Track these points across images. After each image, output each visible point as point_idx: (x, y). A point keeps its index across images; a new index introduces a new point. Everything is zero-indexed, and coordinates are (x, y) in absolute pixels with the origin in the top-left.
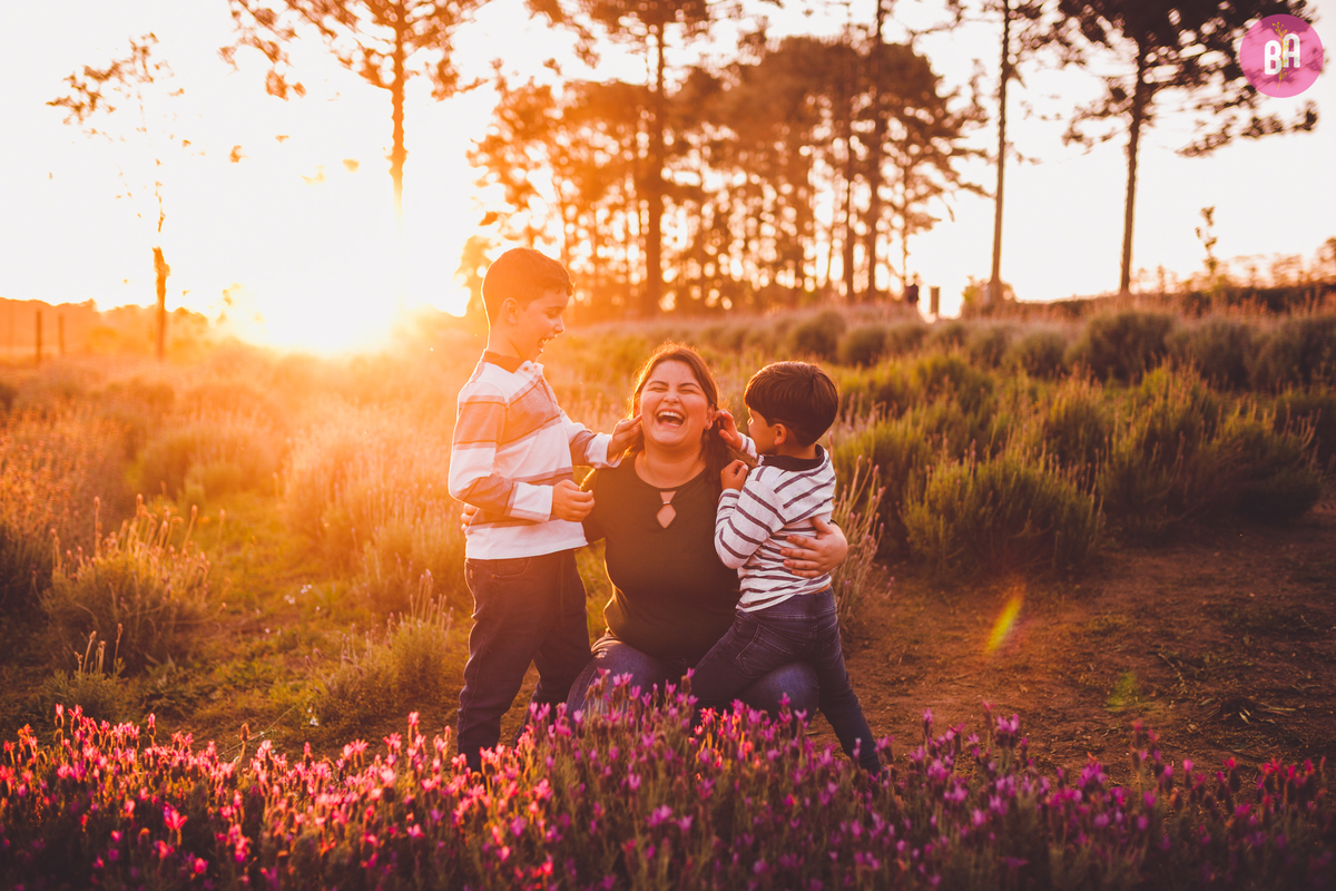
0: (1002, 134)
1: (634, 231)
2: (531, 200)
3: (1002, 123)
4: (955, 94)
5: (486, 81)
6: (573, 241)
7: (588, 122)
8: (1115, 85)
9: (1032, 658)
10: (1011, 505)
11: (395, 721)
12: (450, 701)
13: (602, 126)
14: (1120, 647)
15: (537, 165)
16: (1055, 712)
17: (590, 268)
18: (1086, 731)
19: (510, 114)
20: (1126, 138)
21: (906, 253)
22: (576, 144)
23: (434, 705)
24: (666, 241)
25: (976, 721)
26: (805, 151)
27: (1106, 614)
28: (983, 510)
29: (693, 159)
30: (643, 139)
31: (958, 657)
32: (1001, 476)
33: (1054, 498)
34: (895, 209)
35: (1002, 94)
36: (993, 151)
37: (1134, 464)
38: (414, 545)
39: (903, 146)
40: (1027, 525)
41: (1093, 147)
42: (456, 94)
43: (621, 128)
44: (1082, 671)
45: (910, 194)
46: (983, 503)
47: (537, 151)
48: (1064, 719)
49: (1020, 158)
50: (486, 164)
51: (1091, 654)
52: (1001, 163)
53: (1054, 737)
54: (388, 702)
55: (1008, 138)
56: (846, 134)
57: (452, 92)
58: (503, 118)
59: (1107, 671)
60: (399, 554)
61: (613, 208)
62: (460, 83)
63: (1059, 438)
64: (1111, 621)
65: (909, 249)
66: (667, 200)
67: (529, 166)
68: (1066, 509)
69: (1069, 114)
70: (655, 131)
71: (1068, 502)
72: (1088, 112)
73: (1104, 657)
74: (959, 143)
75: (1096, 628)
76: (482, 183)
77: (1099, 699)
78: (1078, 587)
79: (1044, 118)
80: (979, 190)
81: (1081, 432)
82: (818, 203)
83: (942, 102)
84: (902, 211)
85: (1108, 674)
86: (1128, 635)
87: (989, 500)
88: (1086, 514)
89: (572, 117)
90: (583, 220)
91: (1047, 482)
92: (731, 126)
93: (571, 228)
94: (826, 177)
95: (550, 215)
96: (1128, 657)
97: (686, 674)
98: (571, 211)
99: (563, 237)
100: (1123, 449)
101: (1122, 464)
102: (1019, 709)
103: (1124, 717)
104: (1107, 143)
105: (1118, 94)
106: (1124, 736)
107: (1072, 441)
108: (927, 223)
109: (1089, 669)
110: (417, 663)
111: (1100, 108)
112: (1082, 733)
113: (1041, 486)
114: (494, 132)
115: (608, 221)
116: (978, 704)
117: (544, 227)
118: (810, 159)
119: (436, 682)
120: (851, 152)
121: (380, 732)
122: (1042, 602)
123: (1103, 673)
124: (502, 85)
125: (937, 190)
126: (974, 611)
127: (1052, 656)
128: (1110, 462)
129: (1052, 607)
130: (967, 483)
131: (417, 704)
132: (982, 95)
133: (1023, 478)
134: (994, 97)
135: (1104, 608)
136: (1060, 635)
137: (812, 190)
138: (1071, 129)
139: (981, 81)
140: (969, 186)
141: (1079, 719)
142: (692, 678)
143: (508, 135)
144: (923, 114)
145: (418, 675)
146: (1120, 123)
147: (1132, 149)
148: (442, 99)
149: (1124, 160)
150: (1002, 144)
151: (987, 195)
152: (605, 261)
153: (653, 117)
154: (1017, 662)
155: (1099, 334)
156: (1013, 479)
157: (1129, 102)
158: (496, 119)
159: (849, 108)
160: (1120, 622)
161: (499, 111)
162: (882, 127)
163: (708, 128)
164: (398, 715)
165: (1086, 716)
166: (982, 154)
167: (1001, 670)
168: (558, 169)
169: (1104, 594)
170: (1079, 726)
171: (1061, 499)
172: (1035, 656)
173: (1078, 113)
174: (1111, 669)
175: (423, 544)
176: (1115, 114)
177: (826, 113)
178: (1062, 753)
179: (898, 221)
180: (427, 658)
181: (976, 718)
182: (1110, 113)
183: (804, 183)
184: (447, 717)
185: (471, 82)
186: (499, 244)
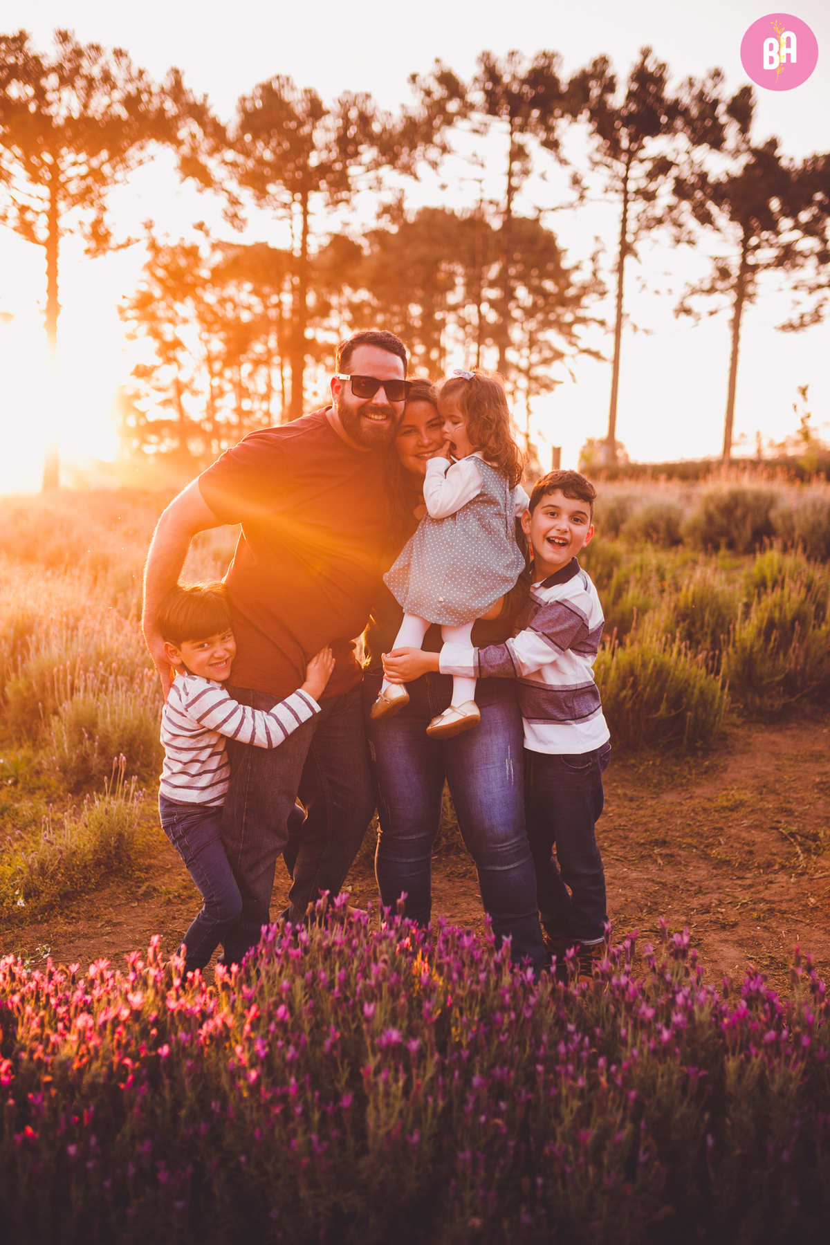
0: (619, 306)
1: (277, 385)
2: (180, 354)
3: (620, 296)
4: (577, 268)
5: (138, 241)
6: (218, 393)
7: (234, 282)
8: (721, 264)
9: (670, 833)
10: (648, 689)
11: (93, 896)
12: (142, 875)
13: (248, 286)
14: (746, 822)
15: (185, 321)
16: (692, 884)
17: (234, 419)
18: (720, 903)
19: (161, 273)
20: (731, 313)
21: (529, 412)
22: (223, 301)
23: (128, 878)
24: (307, 395)
25: (624, 895)
26: (438, 316)
27: (732, 789)
28: (623, 694)
29: (334, 320)
30: (287, 299)
31: (605, 831)
32: (640, 663)
33: (686, 681)
34: (520, 370)
35: (620, 269)
36: (611, 321)
37: (755, 649)
38: (100, 720)
39: (530, 313)
40: (663, 706)
41: (700, 321)
42: (109, 253)
43: (266, 289)
44: (713, 845)
45: (535, 358)
46: (623, 687)
47: (186, 308)
48: (700, 891)
49: (635, 328)
50: (135, 318)
51: (721, 829)
52: (618, 331)
53: (693, 909)
54: (85, 878)
55: (625, 310)
56: (478, 300)
57: (104, 251)
58: (153, 275)
59: (736, 845)
60: (85, 727)
61: (257, 363)
62: (113, 242)
63: (687, 621)
64: (737, 797)
65: (532, 408)
66: (308, 359)
67: (177, 320)
68: (696, 692)
69: (680, 290)
70: (300, 293)
71: (698, 685)
72: (698, 288)
73: (733, 831)
74: (581, 313)
75: (725, 804)
76: (132, 337)
77: (730, 872)
78: (707, 763)
79: (657, 292)
80: (597, 355)
81: (707, 616)
82: (449, 364)
83: (566, 273)
84: (527, 373)
85: (736, 848)
86: (752, 811)
87: (629, 684)
88: (714, 697)
89: (219, 276)
90: (228, 373)
91: (680, 667)
92: (370, 289)
93: (216, 381)
94: (457, 340)
95: (198, 369)
96: (753, 832)
97: (400, 897)
98: (217, 366)
99: (209, 389)
100: (744, 635)
101: (744, 649)
102: (660, 883)
103: (752, 890)
104: (714, 317)
105: (724, 273)
106: (754, 910)
107: (698, 625)
108: (548, 386)
109: (720, 843)
110: (113, 841)
111: (707, 286)
112: (718, 906)
113: (675, 669)
114: (144, 288)
115: (251, 375)
116: (624, 878)
117: (192, 380)
118: (443, 323)
119: (129, 857)
120: (481, 316)
121: (79, 907)
122: (675, 777)
123: (732, 847)
124: (153, 247)
125: (559, 355)
126: (615, 784)
127: (687, 830)
128: (734, 646)
129: (684, 781)
130: (609, 668)
131: (111, 878)
132: (601, 269)
133: (659, 664)
134: (612, 271)
135: (730, 784)
136: (693, 810)
137: (443, 352)
138: (682, 303)
139: (601, 256)
140: (587, 351)
141: (713, 891)
142: (405, 901)
143: (157, 292)
144: (549, 285)
145: (114, 852)
146: (725, 300)
147: (736, 324)
148: (96, 256)
149: (728, 333)
150: (620, 315)
151: (604, 359)
152: (249, 413)
153: (297, 280)
154: (657, 836)
155: (712, 508)
156: (651, 666)
157: (733, 280)
158: (146, 275)
159: (480, 278)
160: (745, 798)
161: (149, 267)
162: (510, 295)
163: (347, 291)
164: (95, 890)
165: (719, 888)
166: (602, 323)
167: (643, 844)
168: (205, 325)
169: (729, 770)
170: (713, 898)
171: (692, 683)
172: (672, 831)
173: (687, 290)
174: (739, 843)
175: (108, 719)
176: (722, 291)
177: (459, 281)
178: (702, 926)
179: (523, 382)
180: (120, 835)
181: (624, 892)
182: (716, 290)
183: (436, 344)
184: (141, 891)
185: (123, 241)
186: (148, 395)
